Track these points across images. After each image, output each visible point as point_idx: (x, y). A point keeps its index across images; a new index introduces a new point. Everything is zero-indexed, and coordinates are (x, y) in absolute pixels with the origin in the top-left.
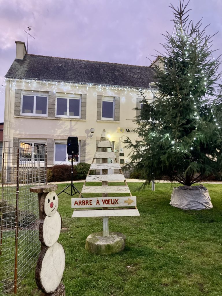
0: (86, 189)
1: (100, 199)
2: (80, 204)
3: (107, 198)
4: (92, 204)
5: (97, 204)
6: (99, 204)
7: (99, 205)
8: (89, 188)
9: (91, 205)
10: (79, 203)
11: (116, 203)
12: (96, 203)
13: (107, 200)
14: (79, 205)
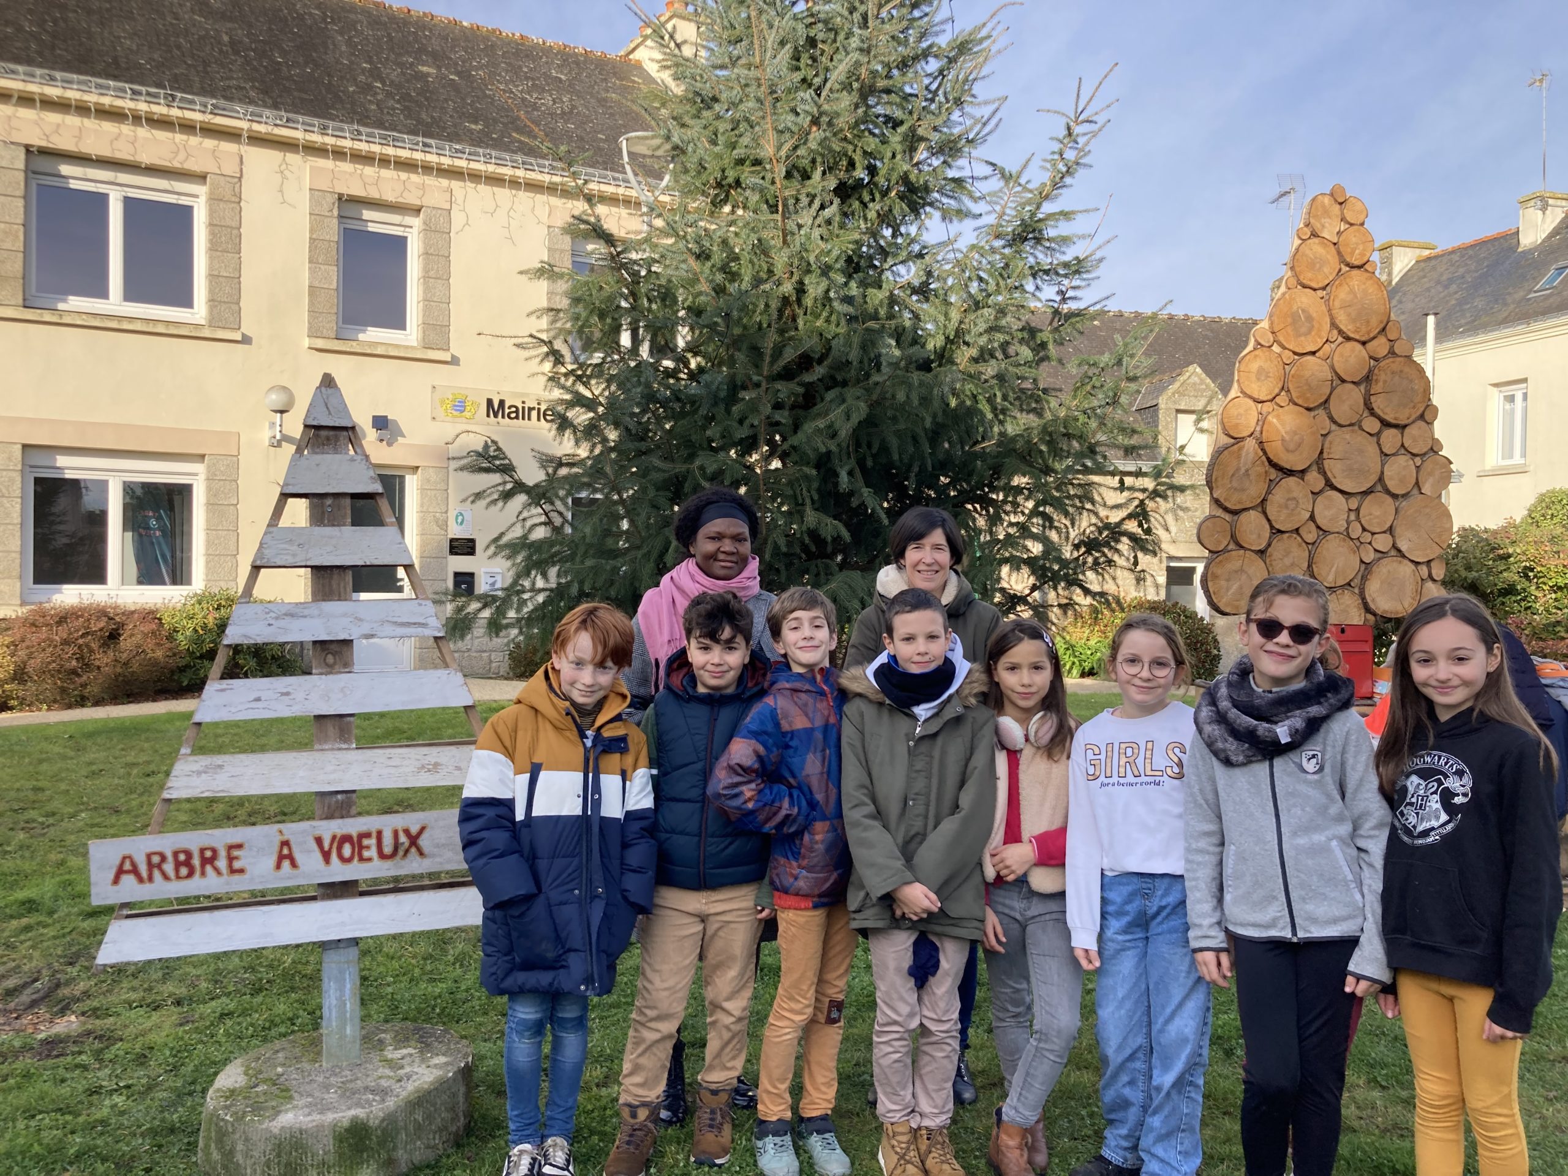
0: (199, 773)
1: (299, 832)
2: (157, 874)
3: (352, 826)
4: (241, 871)
5: (278, 866)
6: (294, 865)
7: (295, 872)
8: (220, 767)
9: (236, 877)
10: (150, 866)
11: (407, 851)
12: (272, 860)
13: (346, 838)
14: (151, 879)
